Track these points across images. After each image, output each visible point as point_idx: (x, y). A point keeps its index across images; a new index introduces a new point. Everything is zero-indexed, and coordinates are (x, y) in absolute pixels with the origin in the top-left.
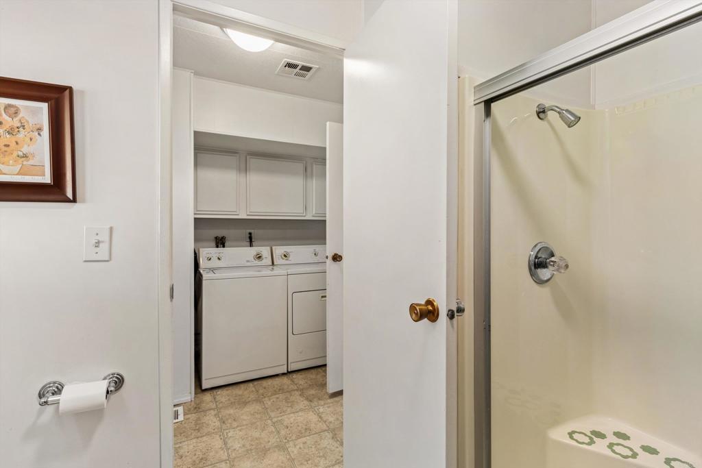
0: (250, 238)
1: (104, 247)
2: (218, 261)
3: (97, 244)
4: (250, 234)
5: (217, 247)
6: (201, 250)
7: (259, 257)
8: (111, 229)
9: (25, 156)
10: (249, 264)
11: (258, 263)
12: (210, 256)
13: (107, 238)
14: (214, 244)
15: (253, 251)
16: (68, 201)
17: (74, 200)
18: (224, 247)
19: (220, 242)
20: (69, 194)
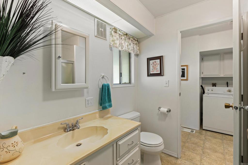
0: (227, 84)
1: (168, 84)
2: (212, 91)
3: (166, 83)
4: (227, 82)
5: (213, 86)
6: (206, 87)
7: (230, 91)
8: (169, 81)
9: (157, 69)
10: (225, 93)
11: (229, 93)
12: (209, 89)
13: (168, 83)
14: (212, 85)
15: (227, 89)
16: (162, 76)
17: (163, 76)
18: (215, 86)
19: (214, 85)
20: (162, 74)
